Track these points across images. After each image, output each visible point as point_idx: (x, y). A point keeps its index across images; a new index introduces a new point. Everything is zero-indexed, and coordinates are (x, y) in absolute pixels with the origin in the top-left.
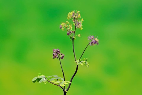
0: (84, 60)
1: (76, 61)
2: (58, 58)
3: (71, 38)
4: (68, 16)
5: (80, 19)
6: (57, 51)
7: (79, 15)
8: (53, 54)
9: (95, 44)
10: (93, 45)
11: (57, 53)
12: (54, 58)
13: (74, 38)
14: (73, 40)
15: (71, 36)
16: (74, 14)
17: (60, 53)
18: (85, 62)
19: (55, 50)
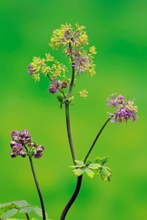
0: (97, 162)
1: (75, 164)
2: (24, 156)
3: (60, 99)
4: (52, 40)
5: (87, 48)
6: (22, 137)
7: (84, 37)
8: (12, 145)
9: (126, 118)
10: (120, 120)
11: (21, 142)
12: (13, 156)
13: (69, 99)
14: (67, 106)
15: (62, 95)
16: (67, 33)
17: (29, 141)
18: (101, 169)
19: (18, 132)
